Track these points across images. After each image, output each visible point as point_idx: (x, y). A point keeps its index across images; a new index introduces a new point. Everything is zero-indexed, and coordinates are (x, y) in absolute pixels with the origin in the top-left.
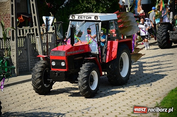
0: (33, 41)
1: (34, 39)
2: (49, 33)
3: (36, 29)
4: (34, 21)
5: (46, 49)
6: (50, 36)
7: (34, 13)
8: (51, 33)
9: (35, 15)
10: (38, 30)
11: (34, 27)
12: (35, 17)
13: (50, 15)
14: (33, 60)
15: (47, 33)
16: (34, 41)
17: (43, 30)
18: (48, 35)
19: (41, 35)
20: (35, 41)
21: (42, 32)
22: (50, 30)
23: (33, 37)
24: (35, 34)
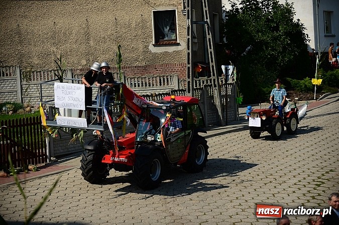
1: (211, 91)
2: (229, 84)
3: (214, 80)
5: (225, 102)
6: (230, 88)
7: (212, 62)
8: (231, 84)
9: (213, 64)
10: (216, 80)
11: (212, 77)
12: (213, 66)
13: (230, 64)
14: (211, 114)
15: (226, 84)
16: (211, 93)
18: (228, 86)
19: (220, 87)
20: (213, 94)
21: (220, 83)
22: (230, 81)
23: (210, 88)
24: (213, 86)
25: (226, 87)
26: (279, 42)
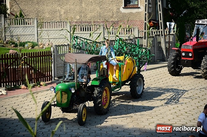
1: (160, 39)
2: (171, 35)
3: (162, 31)
4: (160, 26)
5: (168, 46)
6: (171, 37)
7: (161, 20)
8: (172, 34)
9: (161, 21)
10: (163, 32)
11: (160, 30)
12: (161, 23)
13: (172, 22)
14: (159, 54)
15: (169, 34)
16: (160, 40)
17: (167, 33)
18: (170, 36)
19: (165, 36)
21: (166, 33)
22: (172, 33)
23: (159, 37)
24: (161, 35)
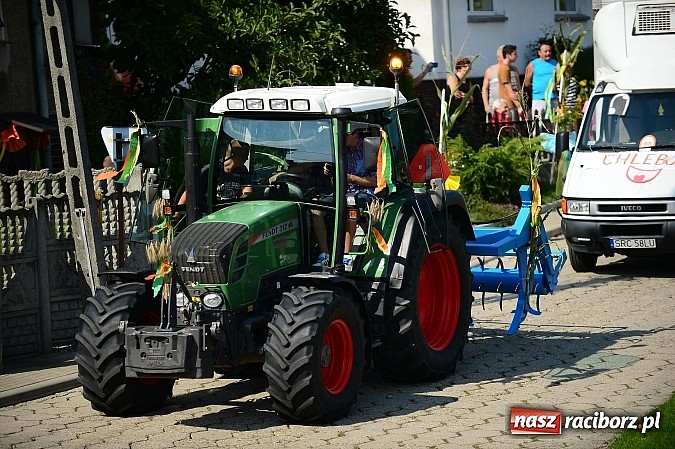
0: (61, 229)
1: (66, 221)
2: (128, 195)
3: (75, 180)
4: (64, 147)
5: (115, 261)
6: (132, 208)
7: (66, 114)
8: (135, 194)
9: (68, 122)
10: (82, 181)
11: (68, 172)
12: (69, 131)
13: (130, 122)
14: (64, 306)
15: (120, 194)
16: (66, 228)
17: (103, 184)
18: (125, 202)
19: (96, 205)
20: (70, 230)
21: (98, 190)
22: (134, 185)
23: (61, 210)
24: (71, 201)
25: (121, 207)
26: (304, 44)
